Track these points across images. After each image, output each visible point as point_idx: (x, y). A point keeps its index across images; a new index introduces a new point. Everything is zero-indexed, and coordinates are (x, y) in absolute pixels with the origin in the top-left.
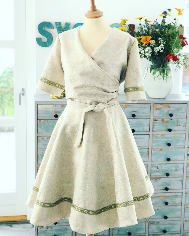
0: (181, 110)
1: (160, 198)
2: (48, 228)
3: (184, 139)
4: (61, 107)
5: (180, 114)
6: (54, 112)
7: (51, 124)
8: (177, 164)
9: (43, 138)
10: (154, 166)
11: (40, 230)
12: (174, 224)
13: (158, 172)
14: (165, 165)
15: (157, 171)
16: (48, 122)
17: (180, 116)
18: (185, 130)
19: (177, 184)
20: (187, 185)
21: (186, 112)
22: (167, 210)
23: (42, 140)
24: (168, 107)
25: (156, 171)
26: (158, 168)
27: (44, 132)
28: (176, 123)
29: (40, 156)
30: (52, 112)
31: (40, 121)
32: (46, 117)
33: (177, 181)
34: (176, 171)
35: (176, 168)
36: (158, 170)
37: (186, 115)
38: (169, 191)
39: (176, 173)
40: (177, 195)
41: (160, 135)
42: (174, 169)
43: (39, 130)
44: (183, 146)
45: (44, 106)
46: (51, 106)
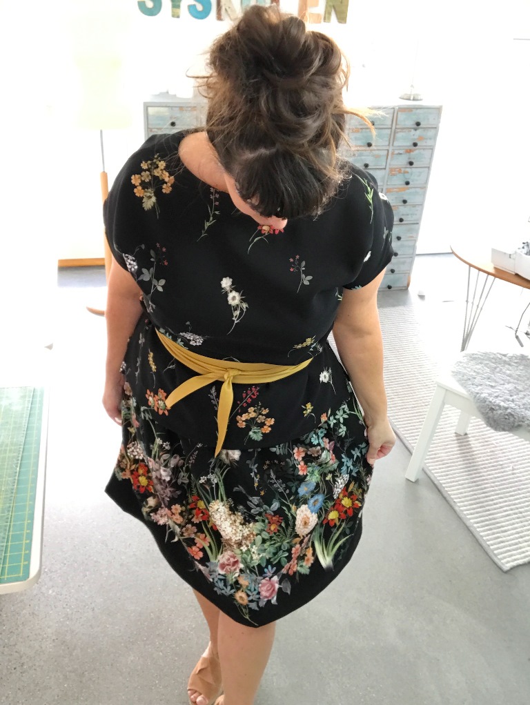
4: (179, 110)
6: (170, 117)
45: (156, 109)
46: (166, 109)
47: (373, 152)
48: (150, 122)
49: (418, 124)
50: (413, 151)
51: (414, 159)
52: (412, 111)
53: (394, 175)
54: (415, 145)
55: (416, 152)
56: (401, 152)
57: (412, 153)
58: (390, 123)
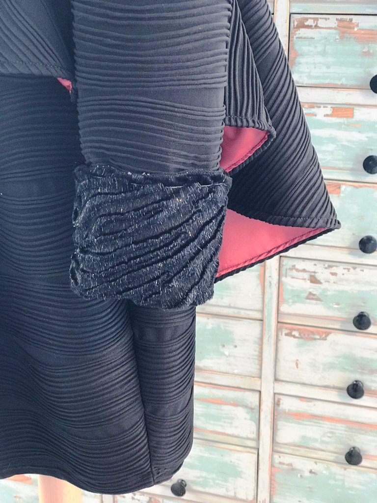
1: (327, 425)
10: (293, 267)
13: (318, 299)
14: (352, 270)
15: (310, 293)
22: (358, 486)
25: (306, 295)
26: (314, 280)
36: (315, 289)
38: (365, 400)
41: (329, 111)
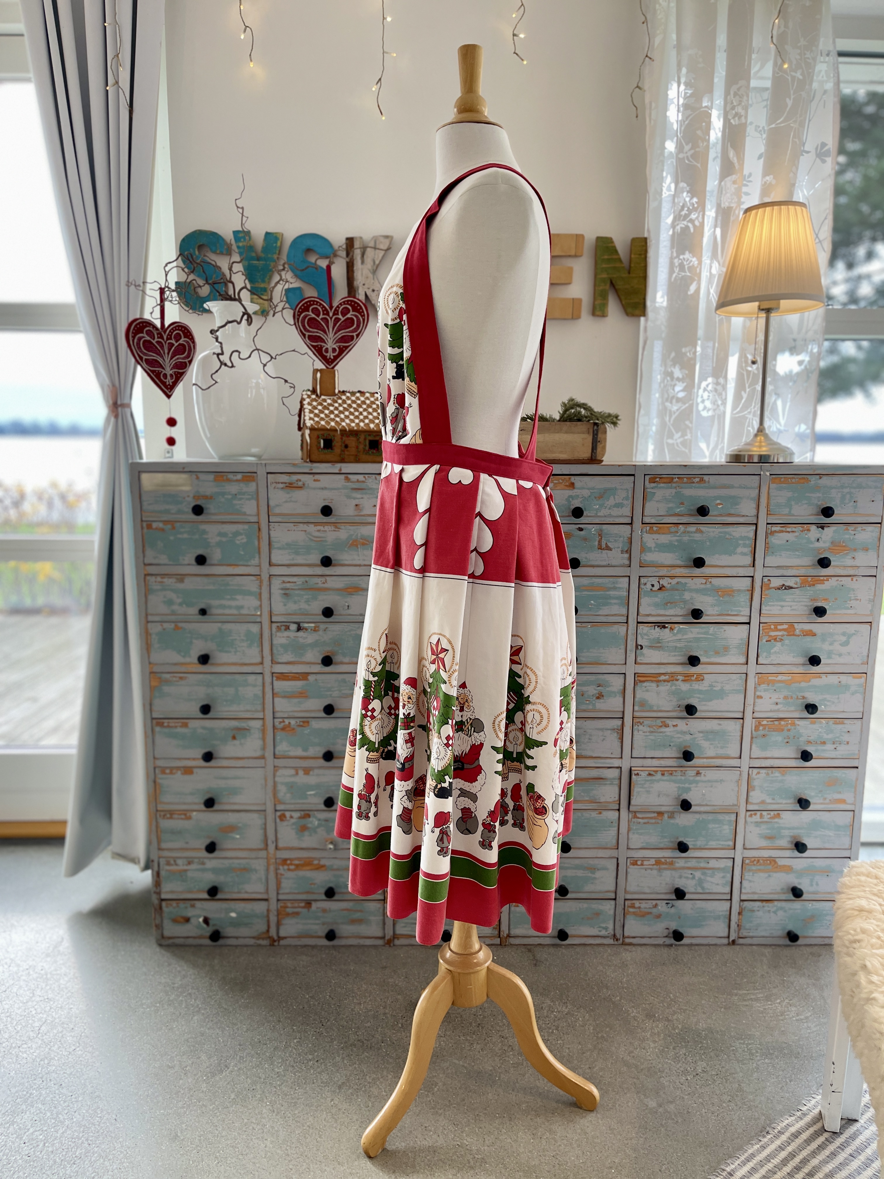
0: (612, 498)
2: (189, 863)
3: (625, 594)
4: (215, 480)
5: (610, 509)
6: (192, 495)
7: (185, 536)
8: (601, 676)
9: (162, 582)
11: (168, 868)
12: (593, 869)
16: (174, 528)
17: (610, 516)
18: (627, 562)
19: (604, 739)
20: (635, 746)
21: (629, 502)
23: (159, 587)
24: (566, 486)
27: (162, 562)
28: (597, 539)
29: (154, 636)
30: (187, 499)
31: (149, 527)
32: (167, 512)
33: (602, 730)
34: (598, 698)
35: (599, 688)
37: (630, 514)
39: (600, 705)
40: (603, 776)
42: (592, 690)
43: (149, 553)
44: (623, 616)
45: (159, 477)
46: (182, 478)
47: (715, 581)
48: (144, 508)
49: (827, 512)
50: (822, 582)
51: (826, 600)
52: (808, 481)
53: (775, 640)
54: (824, 563)
55: (833, 582)
56: (790, 582)
57: (819, 587)
58: (754, 512)
